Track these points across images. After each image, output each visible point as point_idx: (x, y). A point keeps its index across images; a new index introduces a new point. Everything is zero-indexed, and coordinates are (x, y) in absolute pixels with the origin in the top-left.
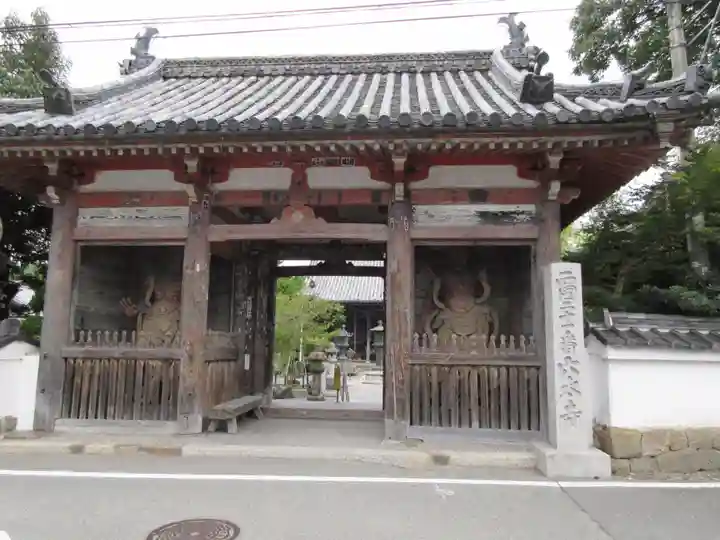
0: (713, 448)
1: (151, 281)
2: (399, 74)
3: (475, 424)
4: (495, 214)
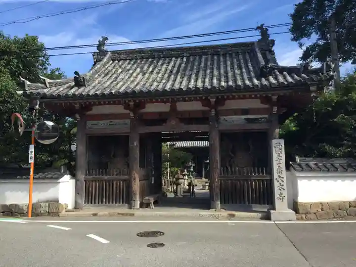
0: (340, 209)
2: (213, 55)
3: (246, 202)
4: (252, 119)
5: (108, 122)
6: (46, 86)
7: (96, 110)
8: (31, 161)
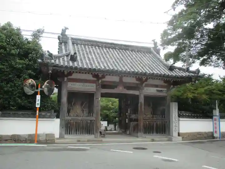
1: (74, 100)
3: (155, 133)
4: (159, 90)
5: (82, 84)
6: (52, 58)
7: (74, 76)
8: (38, 106)
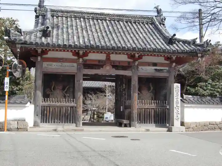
0: (204, 126)
2: (127, 22)
4: (159, 70)
5: (60, 64)
6: (22, 34)
7: (51, 55)
8: (7, 89)
